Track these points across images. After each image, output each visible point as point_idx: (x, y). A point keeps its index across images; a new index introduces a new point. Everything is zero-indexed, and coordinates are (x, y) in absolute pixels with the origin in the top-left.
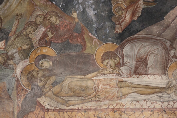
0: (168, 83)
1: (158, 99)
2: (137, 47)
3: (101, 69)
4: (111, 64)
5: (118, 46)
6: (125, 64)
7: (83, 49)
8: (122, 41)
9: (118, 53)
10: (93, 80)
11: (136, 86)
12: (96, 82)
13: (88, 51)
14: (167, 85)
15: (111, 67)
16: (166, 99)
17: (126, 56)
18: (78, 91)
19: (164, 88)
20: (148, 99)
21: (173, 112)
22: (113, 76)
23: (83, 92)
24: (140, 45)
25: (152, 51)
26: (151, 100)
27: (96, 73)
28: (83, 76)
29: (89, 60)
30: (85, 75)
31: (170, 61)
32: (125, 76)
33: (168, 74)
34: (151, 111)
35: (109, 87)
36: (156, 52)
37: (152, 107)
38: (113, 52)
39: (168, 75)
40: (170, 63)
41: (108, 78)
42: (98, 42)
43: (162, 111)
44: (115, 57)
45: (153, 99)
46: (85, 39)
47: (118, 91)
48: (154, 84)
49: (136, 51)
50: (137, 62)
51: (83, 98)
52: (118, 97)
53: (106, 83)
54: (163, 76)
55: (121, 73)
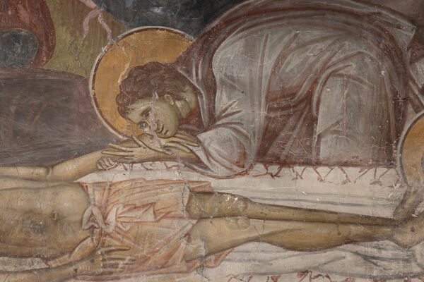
0: (403, 202)
1: (361, 270)
2: (273, 47)
3: (119, 142)
4: (161, 119)
5: (189, 40)
6: (220, 118)
7: (39, 52)
8: (207, 20)
9: (189, 72)
10: (81, 185)
11: (265, 211)
12: (97, 196)
13: (62, 62)
14: (401, 209)
15: (160, 132)
16: (395, 267)
17: (222, 82)
18: (17, 235)
19: (386, 222)
20: (315, 268)
22: (168, 168)
23: (40, 238)
24: (286, 39)
25: (335, 64)
26: (329, 272)
27: (96, 155)
28: (41, 171)
29: (67, 101)
30: (49, 164)
31: (410, 109)
32: (222, 171)
33: (405, 162)
35: (150, 217)
36: (352, 69)
38: (170, 69)
39: (402, 167)
40: (412, 117)
41: (148, 179)
42: (105, 26)
44: (176, 87)
45: (336, 266)
46: (51, 10)
47: (188, 236)
48: (342, 204)
49: (269, 64)
50: (270, 109)
51: (39, 264)
52: (188, 259)
53: (137, 198)
54: (381, 170)
55: (204, 159)
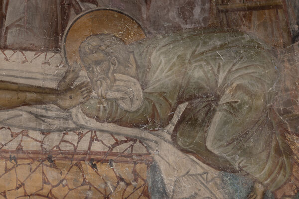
0: (65, 77)
1: (32, 125)
14: (63, 83)
16: (57, 124)
19: (52, 91)
21: (76, 165)
26: (12, 126)
31: (72, 11)
33: (67, 49)
34: (11, 159)
37: (13, 145)
39: (65, 52)
40: (73, 17)
43: (44, 160)
45: (15, 121)
48: (21, 77)
54: (50, 54)
